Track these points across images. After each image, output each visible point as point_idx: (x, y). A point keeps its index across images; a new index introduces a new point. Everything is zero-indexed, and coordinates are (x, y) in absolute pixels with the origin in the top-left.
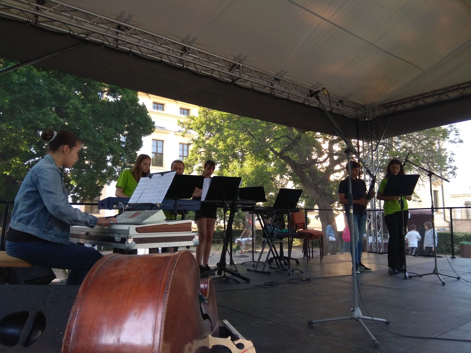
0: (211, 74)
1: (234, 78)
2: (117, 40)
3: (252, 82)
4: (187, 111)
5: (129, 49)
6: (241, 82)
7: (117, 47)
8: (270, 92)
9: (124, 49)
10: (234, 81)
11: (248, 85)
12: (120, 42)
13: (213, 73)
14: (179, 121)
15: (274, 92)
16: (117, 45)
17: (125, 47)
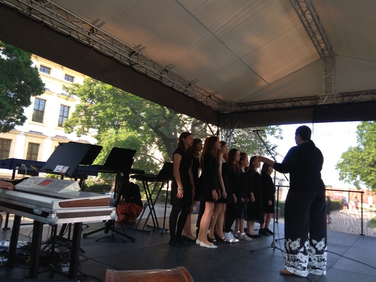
0: (113, 56)
1: (132, 63)
2: (30, 9)
3: (146, 69)
4: (72, 78)
5: (41, 20)
6: (137, 67)
7: (30, 15)
8: (159, 80)
9: (37, 19)
10: (131, 65)
11: (143, 70)
12: (33, 11)
13: (115, 55)
14: (64, 86)
15: (162, 80)
16: (31, 14)
17: (38, 16)
